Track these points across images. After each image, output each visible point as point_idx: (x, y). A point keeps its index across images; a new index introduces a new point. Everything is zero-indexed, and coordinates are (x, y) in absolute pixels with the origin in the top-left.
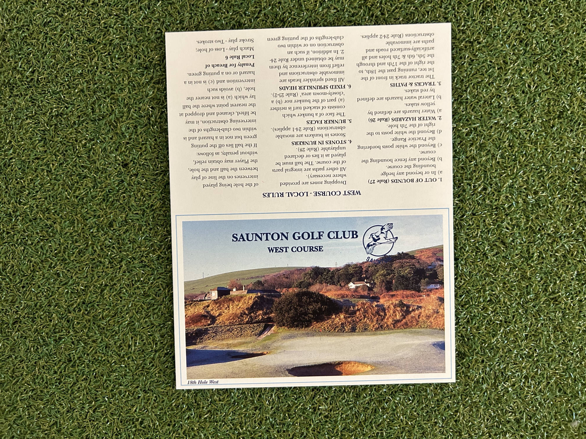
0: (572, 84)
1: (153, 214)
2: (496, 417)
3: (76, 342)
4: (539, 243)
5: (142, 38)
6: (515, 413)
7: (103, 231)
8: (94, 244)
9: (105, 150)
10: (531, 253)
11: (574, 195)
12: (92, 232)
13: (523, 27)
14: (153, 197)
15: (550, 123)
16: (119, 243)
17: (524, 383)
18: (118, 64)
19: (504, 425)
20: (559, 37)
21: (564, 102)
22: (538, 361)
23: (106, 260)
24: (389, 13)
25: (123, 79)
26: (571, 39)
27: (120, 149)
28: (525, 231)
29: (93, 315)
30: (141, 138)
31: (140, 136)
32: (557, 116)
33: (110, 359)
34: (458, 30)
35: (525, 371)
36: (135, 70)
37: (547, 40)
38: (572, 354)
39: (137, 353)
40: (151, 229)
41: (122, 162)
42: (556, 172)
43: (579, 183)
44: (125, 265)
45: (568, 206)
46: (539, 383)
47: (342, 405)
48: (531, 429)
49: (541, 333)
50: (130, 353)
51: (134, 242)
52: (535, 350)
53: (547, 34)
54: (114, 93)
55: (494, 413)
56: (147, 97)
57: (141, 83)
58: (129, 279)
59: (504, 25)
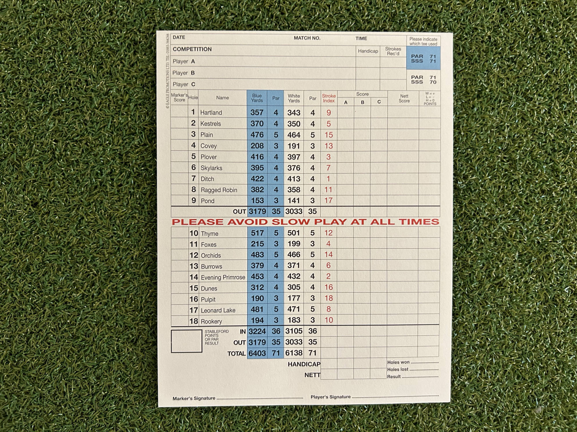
0: (487, 61)
1: (71, 252)
2: (456, 413)
3: (9, 396)
4: (476, 228)
5: (34, 70)
6: (475, 407)
7: (20, 276)
8: (13, 292)
9: (11, 191)
10: (469, 240)
11: (505, 175)
12: (9, 279)
13: (429, 8)
14: (68, 234)
15: (469, 103)
16: (39, 287)
17: (480, 374)
18: (13, 100)
19: (466, 421)
20: (468, 14)
21: (481, 81)
22: (491, 349)
23: (28, 306)
24: (289, 11)
25: (20, 115)
26: (480, 14)
27: (26, 189)
28: (460, 218)
29: (22, 365)
30: (48, 173)
31: (46, 172)
32: (475, 96)
33: (46, 409)
34: (363, 20)
35: (479, 362)
36: (32, 104)
37: (455, 19)
38: (525, 338)
39: (73, 399)
40: (71, 268)
41: (32, 202)
42: (483, 154)
43: (508, 161)
44: (49, 308)
45: (500, 187)
46: (496, 372)
47: (296, 423)
48: (494, 421)
49: (491, 321)
50: (67, 400)
51: (55, 283)
52: (487, 339)
53: (454, 13)
54: (13, 131)
55: (454, 409)
56: (48, 130)
57: (40, 117)
58: (55, 323)
59: (409, 9)
